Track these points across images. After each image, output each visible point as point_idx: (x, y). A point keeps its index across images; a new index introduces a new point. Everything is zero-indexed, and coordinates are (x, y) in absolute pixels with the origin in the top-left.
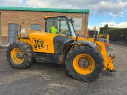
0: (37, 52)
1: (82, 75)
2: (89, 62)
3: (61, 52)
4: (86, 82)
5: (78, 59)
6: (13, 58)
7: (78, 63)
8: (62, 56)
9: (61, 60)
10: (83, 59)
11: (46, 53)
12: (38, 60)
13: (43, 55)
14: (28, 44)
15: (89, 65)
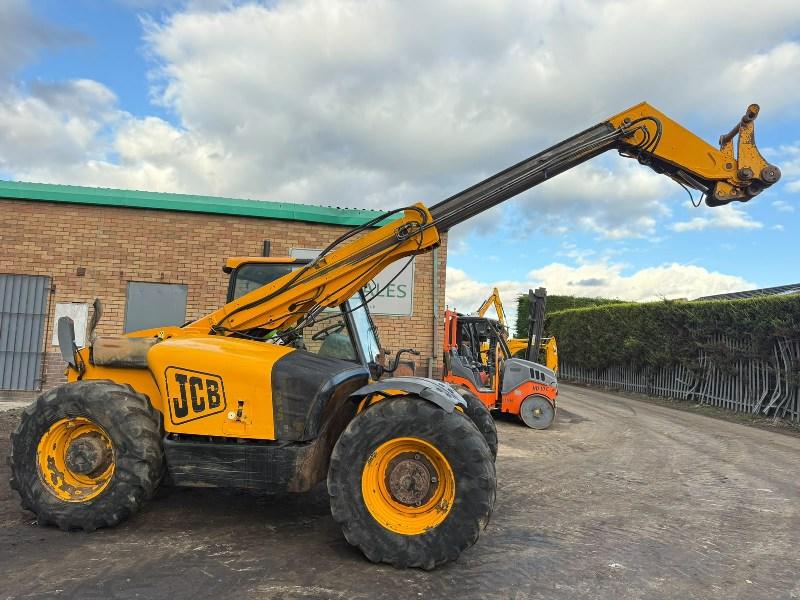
0: (183, 437)
1: (406, 537)
2: (432, 472)
3: (306, 432)
4: (421, 569)
5: (384, 466)
6: (48, 473)
7: (387, 481)
8: (311, 450)
9: (306, 473)
10: (408, 464)
11: (234, 440)
12: (186, 477)
13: (217, 453)
14: (133, 396)
15: (434, 485)
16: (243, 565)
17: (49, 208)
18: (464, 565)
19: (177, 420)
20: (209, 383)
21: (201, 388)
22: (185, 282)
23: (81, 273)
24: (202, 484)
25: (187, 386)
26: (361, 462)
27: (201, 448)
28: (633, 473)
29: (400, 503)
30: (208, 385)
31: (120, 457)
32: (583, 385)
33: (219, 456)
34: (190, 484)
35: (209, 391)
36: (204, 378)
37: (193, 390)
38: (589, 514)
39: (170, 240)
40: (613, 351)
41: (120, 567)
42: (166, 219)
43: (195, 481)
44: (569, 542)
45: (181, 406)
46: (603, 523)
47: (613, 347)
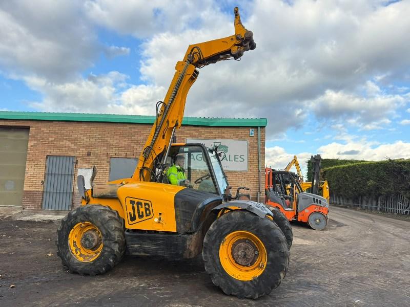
0: (134, 231)
1: (243, 282)
2: (256, 249)
3: (191, 228)
4: (252, 299)
5: (230, 246)
6: (73, 248)
7: (232, 253)
8: (194, 237)
9: (192, 249)
10: (242, 244)
11: (158, 232)
12: (136, 251)
13: (149, 238)
14: (111, 211)
15: (256, 255)
16: (163, 294)
17: (74, 124)
18: (274, 298)
19: (131, 223)
20: (146, 204)
21: (142, 207)
22: (137, 157)
23: (89, 154)
24: (143, 254)
25: (135, 206)
26: (218, 244)
27: (142, 236)
28: (371, 253)
29: (239, 264)
30: (145, 206)
31: (105, 240)
32: (345, 207)
33: (150, 240)
34: (137, 254)
35: (145, 208)
36: (143, 202)
37: (138, 208)
38: (344, 274)
39: (130, 137)
40: (361, 188)
41: (106, 293)
42: (128, 127)
43: (140, 252)
44: (332, 289)
45: (133, 216)
46: (353, 279)
47: (361, 186)
